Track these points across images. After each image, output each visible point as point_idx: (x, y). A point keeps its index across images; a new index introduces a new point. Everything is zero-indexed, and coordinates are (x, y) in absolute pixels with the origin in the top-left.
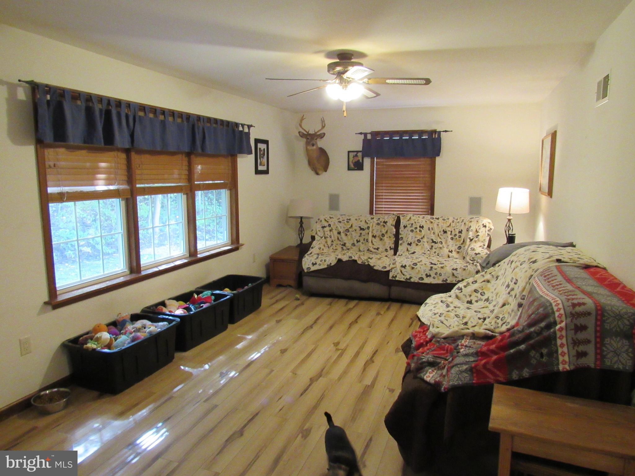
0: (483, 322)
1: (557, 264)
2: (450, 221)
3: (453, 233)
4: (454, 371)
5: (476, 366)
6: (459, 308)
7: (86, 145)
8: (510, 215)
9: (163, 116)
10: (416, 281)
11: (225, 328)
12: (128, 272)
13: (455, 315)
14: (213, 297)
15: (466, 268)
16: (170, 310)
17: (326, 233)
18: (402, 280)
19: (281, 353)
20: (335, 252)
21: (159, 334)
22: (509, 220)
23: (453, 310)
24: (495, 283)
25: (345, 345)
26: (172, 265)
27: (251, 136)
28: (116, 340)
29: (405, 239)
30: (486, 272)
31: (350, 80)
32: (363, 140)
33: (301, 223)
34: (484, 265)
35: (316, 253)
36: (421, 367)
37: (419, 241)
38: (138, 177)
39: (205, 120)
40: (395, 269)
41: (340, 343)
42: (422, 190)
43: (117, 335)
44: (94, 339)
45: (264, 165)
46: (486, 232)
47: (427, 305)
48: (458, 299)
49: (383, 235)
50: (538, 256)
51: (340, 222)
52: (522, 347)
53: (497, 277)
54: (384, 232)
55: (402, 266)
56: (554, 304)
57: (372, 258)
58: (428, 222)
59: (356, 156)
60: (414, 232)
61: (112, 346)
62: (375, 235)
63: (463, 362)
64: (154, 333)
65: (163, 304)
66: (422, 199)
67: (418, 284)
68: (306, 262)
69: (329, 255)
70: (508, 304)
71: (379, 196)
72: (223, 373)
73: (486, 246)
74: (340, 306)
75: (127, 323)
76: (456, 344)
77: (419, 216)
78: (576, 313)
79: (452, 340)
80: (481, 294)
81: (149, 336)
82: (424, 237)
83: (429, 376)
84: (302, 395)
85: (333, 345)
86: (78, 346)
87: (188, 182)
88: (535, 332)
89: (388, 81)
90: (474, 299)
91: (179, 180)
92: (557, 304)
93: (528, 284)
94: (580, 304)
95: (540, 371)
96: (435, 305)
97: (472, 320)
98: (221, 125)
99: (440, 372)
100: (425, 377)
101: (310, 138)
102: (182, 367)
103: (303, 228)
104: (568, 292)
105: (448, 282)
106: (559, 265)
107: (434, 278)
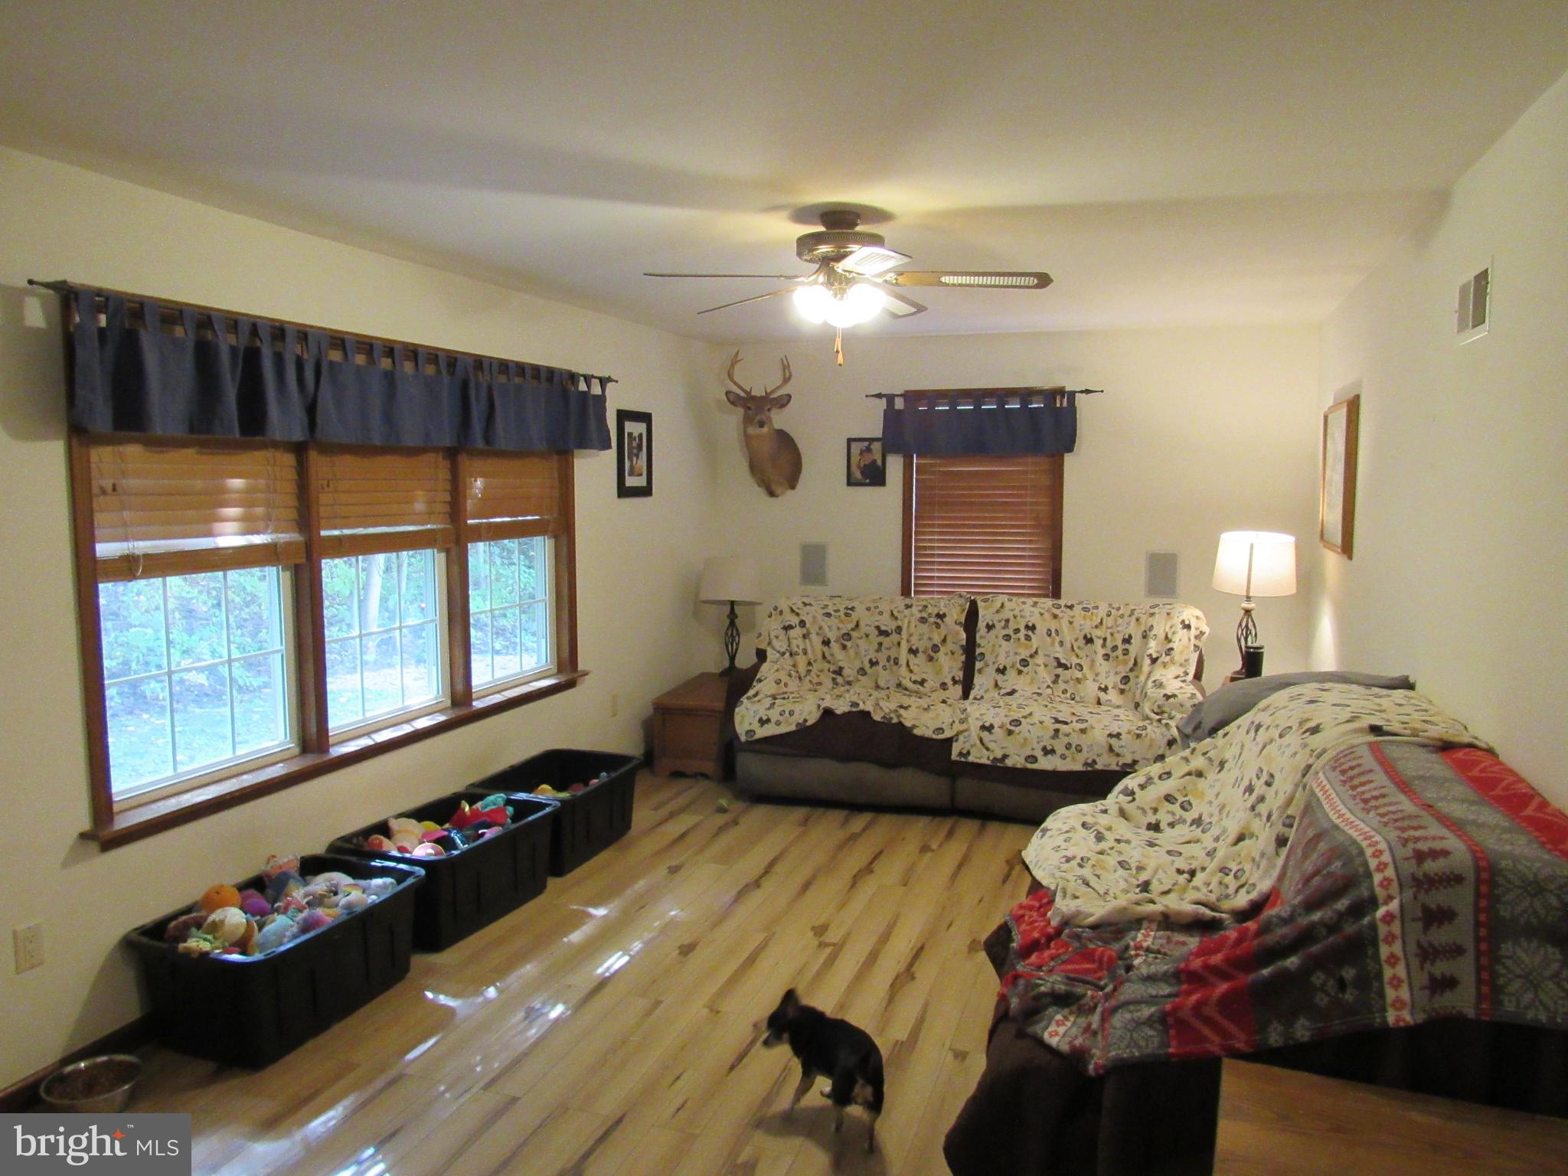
0: (1190, 881)
1: (1372, 738)
2: (1102, 612)
3: (1109, 644)
4: (1118, 1020)
5: (1176, 1008)
6: (1128, 842)
7: (194, 436)
8: (1248, 598)
9: (389, 360)
10: (1019, 766)
11: (538, 889)
12: (297, 751)
13: (1120, 863)
14: (510, 810)
15: (1144, 733)
16: (400, 844)
17: (794, 643)
18: (984, 761)
19: (680, 953)
20: (816, 691)
21: (373, 911)
22: (1248, 612)
23: (1112, 848)
24: (1217, 780)
25: (842, 932)
26: (407, 729)
27: (607, 404)
28: (261, 927)
29: (989, 658)
30: (1194, 750)
31: (854, 277)
32: (885, 411)
33: (732, 615)
34: (1188, 730)
35: (769, 694)
36: (1036, 1008)
37: (1024, 663)
38: (324, 511)
39: (495, 367)
40: (966, 734)
41: (830, 928)
42: (1031, 534)
43: (263, 913)
44: (205, 925)
45: (641, 475)
46: (1190, 640)
47: (1049, 834)
48: (1126, 819)
49: (935, 648)
50: (1323, 715)
51: (828, 615)
52: (1292, 963)
53: (1222, 764)
54: (937, 639)
55: (983, 728)
56: (1369, 852)
57: (910, 706)
58: (1047, 615)
59: (868, 450)
60: (1012, 640)
61: (251, 943)
62: (914, 648)
63: (1142, 997)
64: (359, 909)
65: (383, 829)
66: (1030, 557)
67: (1024, 770)
68: (743, 717)
69: (799, 699)
70: (1252, 835)
71: (925, 548)
72: (533, 1008)
73: (1190, 677)
74: (828, 827)
75: (292, 884)
76: (1123, 943)
77: (1023, 599)
78: (1425, 875)
79: (1111, 932)
80: (1182, 807)
81: (345, 917)
82: (1036, 652)
83: (1057, 1034)
84: (732, 1068)
85: (810, 934)
86: (164, 945)
87: (449, 520)
88: (1321, 922)
89: (945, 279)
90: (1164, 818)
91: (429, 516)
92: (1377, 850)
93: (1300, 788)
94: (1434, 854)
95: (1338, 1026)
96: (1067, 835)
97: (1161, 874)
98: (533, 378)
99: (1082, 1021)
100: (1046, 1036)
101: (753, 407)
102: (430, 995)
103: (737, 630)
104: (1403, 819)
105: (1099, 767)
106: (1375, 742)
107: (1063, 757)
